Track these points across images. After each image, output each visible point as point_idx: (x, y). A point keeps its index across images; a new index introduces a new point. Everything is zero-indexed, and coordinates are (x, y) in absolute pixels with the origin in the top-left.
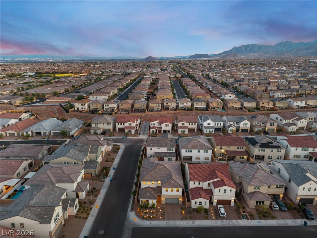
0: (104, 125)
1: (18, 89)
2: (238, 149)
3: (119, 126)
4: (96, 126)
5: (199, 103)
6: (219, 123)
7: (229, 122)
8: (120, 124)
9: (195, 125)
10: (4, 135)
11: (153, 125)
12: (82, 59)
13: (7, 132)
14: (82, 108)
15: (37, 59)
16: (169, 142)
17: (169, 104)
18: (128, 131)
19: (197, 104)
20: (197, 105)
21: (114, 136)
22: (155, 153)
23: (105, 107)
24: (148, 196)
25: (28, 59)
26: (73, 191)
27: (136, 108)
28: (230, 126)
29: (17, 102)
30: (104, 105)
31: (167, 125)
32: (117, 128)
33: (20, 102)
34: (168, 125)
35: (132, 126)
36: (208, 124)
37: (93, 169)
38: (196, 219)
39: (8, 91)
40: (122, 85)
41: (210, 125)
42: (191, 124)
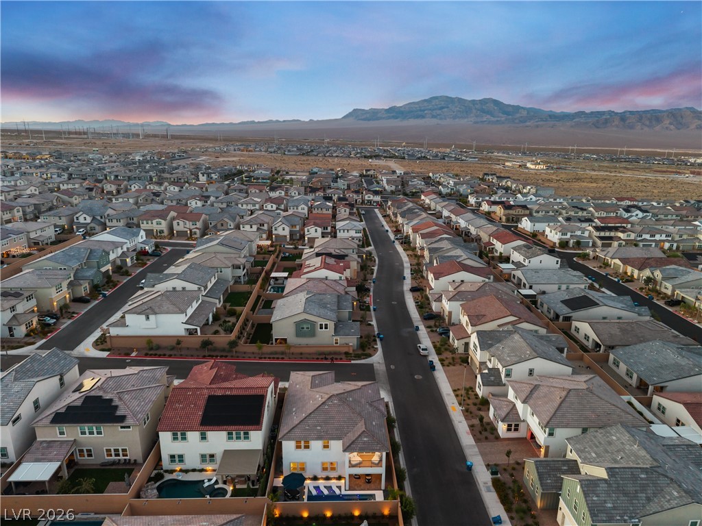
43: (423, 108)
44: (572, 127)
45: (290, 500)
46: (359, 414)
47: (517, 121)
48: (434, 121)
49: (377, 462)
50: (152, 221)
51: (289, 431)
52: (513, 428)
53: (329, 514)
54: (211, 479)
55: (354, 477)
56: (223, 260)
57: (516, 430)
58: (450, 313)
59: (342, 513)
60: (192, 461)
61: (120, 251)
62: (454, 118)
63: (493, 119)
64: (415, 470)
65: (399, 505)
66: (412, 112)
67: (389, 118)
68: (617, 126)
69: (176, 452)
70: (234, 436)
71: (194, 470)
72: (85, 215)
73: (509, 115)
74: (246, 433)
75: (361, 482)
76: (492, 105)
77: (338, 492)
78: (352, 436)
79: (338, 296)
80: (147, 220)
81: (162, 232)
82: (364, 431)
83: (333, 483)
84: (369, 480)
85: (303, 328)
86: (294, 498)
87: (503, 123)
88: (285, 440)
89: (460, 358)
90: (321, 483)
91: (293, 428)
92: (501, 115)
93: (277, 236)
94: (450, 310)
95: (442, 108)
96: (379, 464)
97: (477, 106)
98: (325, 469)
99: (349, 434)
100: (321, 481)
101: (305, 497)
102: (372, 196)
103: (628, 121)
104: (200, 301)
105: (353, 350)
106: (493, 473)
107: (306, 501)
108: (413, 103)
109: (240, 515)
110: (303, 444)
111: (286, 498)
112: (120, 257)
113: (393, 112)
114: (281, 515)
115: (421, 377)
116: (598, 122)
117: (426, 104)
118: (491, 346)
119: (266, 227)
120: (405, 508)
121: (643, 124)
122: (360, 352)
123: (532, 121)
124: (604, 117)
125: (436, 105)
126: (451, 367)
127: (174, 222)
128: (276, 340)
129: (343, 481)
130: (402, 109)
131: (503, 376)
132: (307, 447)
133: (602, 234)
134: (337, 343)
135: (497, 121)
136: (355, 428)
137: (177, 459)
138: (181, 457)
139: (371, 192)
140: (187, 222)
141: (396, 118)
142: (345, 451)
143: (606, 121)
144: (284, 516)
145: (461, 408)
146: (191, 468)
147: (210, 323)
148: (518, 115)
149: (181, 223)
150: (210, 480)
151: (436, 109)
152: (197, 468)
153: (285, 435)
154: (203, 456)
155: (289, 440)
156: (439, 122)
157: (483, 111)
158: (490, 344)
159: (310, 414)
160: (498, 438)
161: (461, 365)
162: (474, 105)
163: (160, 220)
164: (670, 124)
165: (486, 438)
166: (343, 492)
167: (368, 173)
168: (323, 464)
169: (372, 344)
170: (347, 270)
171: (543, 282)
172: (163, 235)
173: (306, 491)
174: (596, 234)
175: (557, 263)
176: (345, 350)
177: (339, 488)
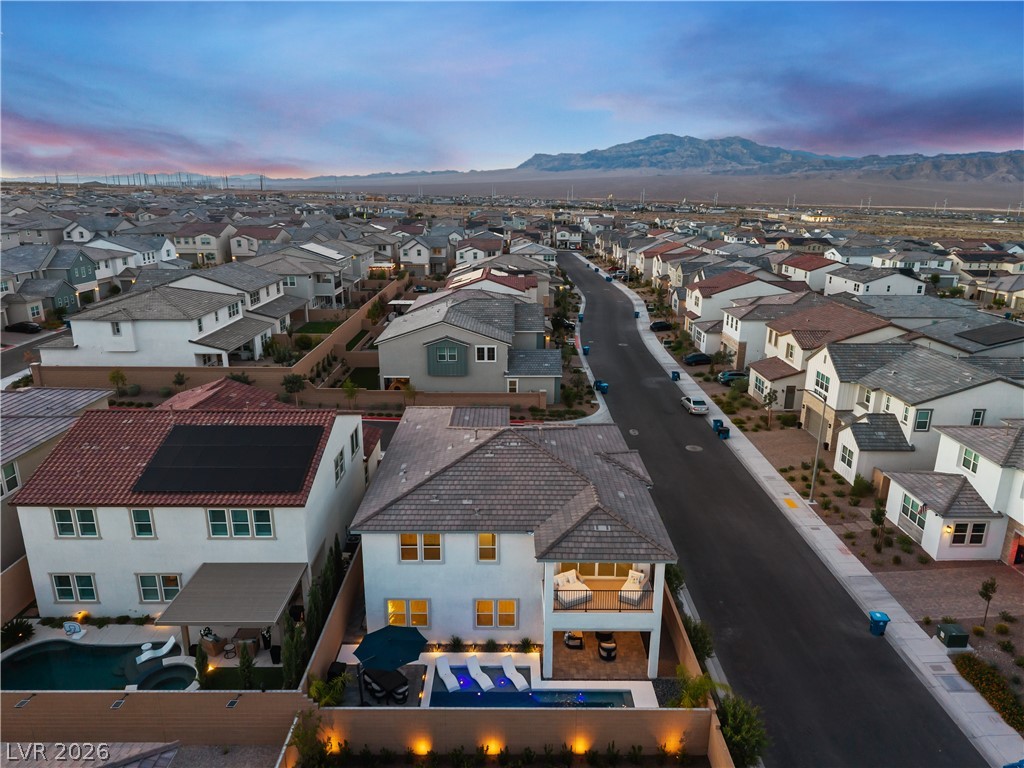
43: (636, 153)
44: (859, 177)
45: (379, 702)
46: (578, 472)
47: (777, 170)
48: (653, 172)
49: (636, 596)
50: (193, 237)
51: (384, 509)
52: (969, 533)
53: (494, 747)
54: (163, 644)
55: (566, 642)
56: (299, 265)
57: (977, 539)
58: (742, 346)
59: (536, 744)
60: (117, 594)
61: (120, 267)
62: (684, 166)
63: (740, 167)
64: (730, 631)
65: (716, 722)
66: (621, 157)
67: (586, 167)
68: (927, 176)
69: (73, 568)
70: (229, 522)
71: (123, 620)
72: (80, 229)
73: (764, 162)
74: (262, 517)
75: (588, 655)
76: (740, 147)
77: (520, 683)
78: (560, 522)
79: (516, 305)
80: (186, 237)
81: (210, 256)
82: (597, 508)
83: (508, 660)
84: (610, 651)
85: (443, 357)
86: (389, 698)
87: (756, 173)
88: (368, 531)
89: (779, 418)
90: (473, 659)
91: (394, 502)
92: (752, 161)
93: (408, 264)
94: (744, 340)
95: (666, 152)
96: (642, 603)
97: (717, 149)
98: (482, 620)
99: (554, 518)
100: (472, 654)
101: (425, 696)
102: (567, 234)
103: (944, 169)
104: (239, 317)
105: (548, 406)
106: (951, 642)
107: (425, 705)
108: (624, 145)
109: (160, 745)
110: (422, 547)
111: (368, 696)
112: (121, 275)
113: (594, 159)
114: (345, 748)
115: (699, 449)
116: (898, 170)
117: (641, 146)
118: (864, 372)
119: (388, 252)
120: (737, 730)
121: (968, 173)
122: (562, 408)
123: (799, 170)
124: (907, 163)
125: (657, 148)
126: (763, 433)
127: (232, 240)
128: (388, 381)
129: (535, 655)
130: (605, 154)
131: (907, 429)
132: (433, 554)
133: (975, 266)
134: (513, 390)
135: (747, 170)
136: (571, 503)
137: (75, 587)
138: (86, 581)
139: (567, 229)
140: (255, 240)
141: (594, 166)
142: (542, 556)
143: (911, 169)
144: (356, 752)
145: (807, 502)
146: (114, 615)
147: (257, 357)
148: (778, 162)
149: (244, 242)
150: (157, 646)
151: (656, 154)
152: (133, 615)
153: (369, 518)
154: (146, 582)
155: (381, 531)
156: (661, 172)
157: (726, 156)
158: (859, 368)
159: (445, 469)
160: (925, 560)
161: (782, 428)
162: (712, 146)
163: (208, 236)
164: (1009, 172)
165: (897, 561)
166: (537, 684)
167: (560, 217)
168: (479, 604)
169: (586, 398)
170: (531, 289)
171: (903, 315)
172: (213, 262)
173: (429, 678)
174: (963, 265)
175: (919, 292)
176: (532, 402)
177: (525, 671)
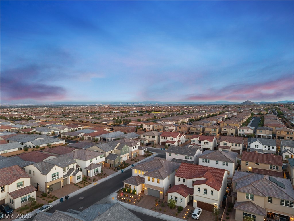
0: (150, 137)
1: (118, 118)
2: (271, 168)
3: (162, 140)
4: (144, 137)
5: (263, 131)
6: (271, 147)
7: (285, 146)
8: (163, 137)
9: (239, 146)
10: (85, 139)
11: (193, 142)
12: (182, 104)
13: (87, 136)
14: (148, 129)
15: (149, 104)
16: (190, 151)
17: (227, 130)
18: (168, 144)
19: (260, 131)
20: (261, 133)
21: (155, 147)
22: (174, 159)
23: (165, 129)
24: (132, 181)
25: (143, 104)
26: (85, 168)
27: (191, 131)
28: (286, 151)
29: (110, 123)
30: (165, 127)
31: (206, 143)
32: (161, 142)
33: (112, 123)
34: (208, 143)
35: (173, 141)
36: (256, 147)
37: (113, 160)
38: (165, 212)
39: (111, 118)
40: (195, 117)
41: (258, 147)
42: (234, 144)
